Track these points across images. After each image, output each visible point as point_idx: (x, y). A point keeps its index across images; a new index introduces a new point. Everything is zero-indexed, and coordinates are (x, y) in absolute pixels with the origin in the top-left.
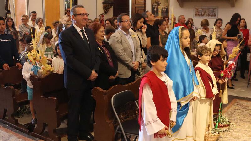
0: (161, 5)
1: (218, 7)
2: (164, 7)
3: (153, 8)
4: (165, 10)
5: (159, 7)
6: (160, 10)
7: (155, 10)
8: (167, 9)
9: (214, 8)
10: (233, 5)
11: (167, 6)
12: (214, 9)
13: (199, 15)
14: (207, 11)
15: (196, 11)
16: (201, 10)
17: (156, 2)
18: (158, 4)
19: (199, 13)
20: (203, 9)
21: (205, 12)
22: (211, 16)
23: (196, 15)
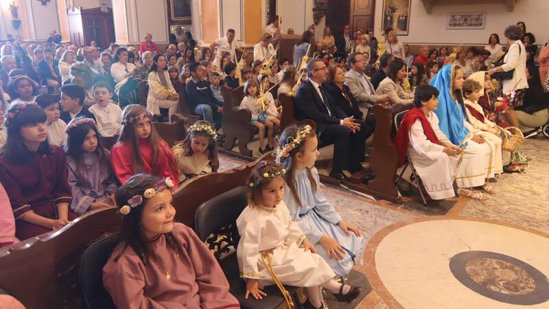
0: (397, 11)
1: (486, 12)
2: (401, 14)
3: (386, 16)
4: (404, 18)
5: (393, 14)
6: (396, 19)
7: (389, 18)
8: (406, 17)
9: (478, 14)
10: (510, 9)
11: (407, 13)
12: (479, 16)
13: (455, 25)
14: (468, 19)
15: (451, 18)
16: (460, 17)
17: (390, 7)
18: (394, 10)
19: (456, 22)
20: (462, 16)
21: (466, 20)
22: (474, 26)
23: (450, 25)
